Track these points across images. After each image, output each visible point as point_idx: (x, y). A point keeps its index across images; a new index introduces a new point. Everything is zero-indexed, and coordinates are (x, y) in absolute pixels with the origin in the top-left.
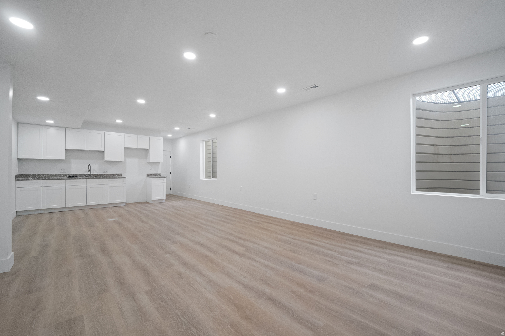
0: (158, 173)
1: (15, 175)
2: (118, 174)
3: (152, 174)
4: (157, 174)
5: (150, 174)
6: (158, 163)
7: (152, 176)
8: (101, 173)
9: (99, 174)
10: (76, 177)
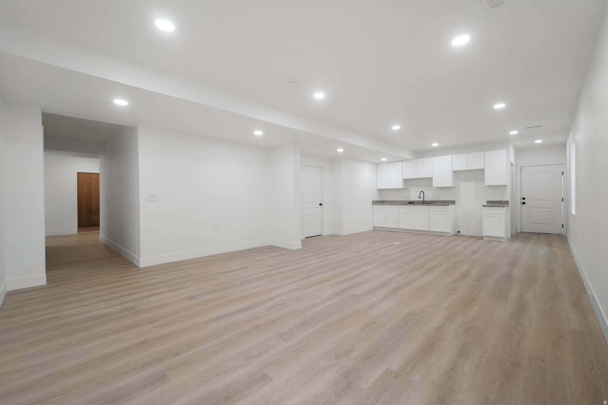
0: (505, 200)
1: (373, 201)
2: (451, 201)
3: (494, 201)
4: (502, 201)
5: (492, 201)
6: (506, 186)
7: (495, 204)
8: (434, 200)
9: (432, 201)
10: (413, 203)
